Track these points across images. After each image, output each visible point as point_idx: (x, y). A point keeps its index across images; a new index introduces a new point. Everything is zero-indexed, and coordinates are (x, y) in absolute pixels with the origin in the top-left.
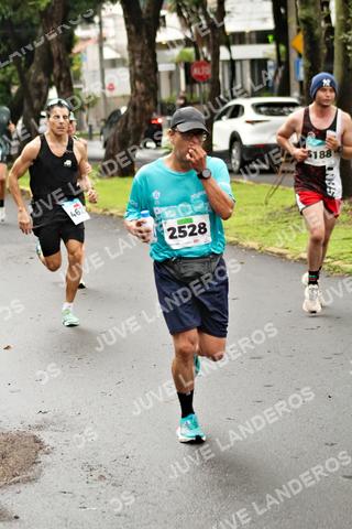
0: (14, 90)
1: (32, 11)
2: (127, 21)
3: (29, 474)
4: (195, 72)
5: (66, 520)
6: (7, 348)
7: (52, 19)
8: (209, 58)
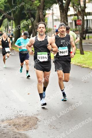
0: (30, 27)
1: (35, 6)
2: (60, 9)
3: (35, 127)
4: (77, 22)
6: (29, 94)
7: (40, 8)
8: (81, 19)
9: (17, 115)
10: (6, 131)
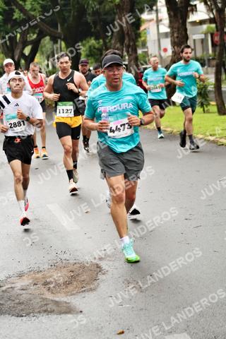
2: (168, 9)
3: (92, 286)
4: (216, 39)
5: (110, 312)
6: (87, 212)
9: (55, 261)
10: (25, 297)
